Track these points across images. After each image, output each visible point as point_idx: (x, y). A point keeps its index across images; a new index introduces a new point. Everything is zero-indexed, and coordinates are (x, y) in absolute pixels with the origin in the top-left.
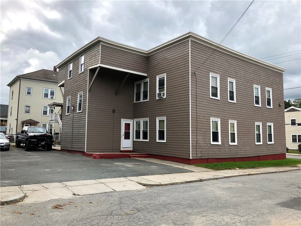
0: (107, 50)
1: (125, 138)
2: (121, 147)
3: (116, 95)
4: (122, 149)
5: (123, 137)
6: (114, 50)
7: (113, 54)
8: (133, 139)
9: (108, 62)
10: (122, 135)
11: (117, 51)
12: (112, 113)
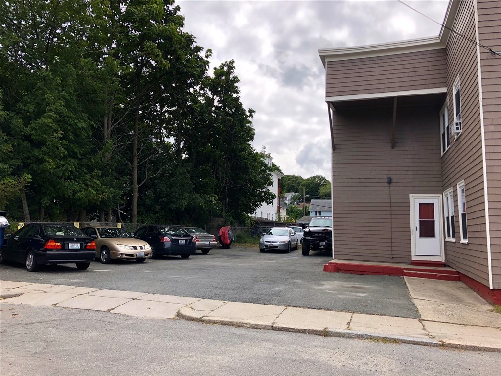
0: (339, 68)
1: (422, 235)
2: (413, 254)
3: (393, 147)
4: (414, 258)
5: (415, 234)
6: (354, 64)
7: (353, 71)
8: (445, 238)
9: (343, 89)
10: (413, 227)
11: (363, 63)
12: (386, 184)
